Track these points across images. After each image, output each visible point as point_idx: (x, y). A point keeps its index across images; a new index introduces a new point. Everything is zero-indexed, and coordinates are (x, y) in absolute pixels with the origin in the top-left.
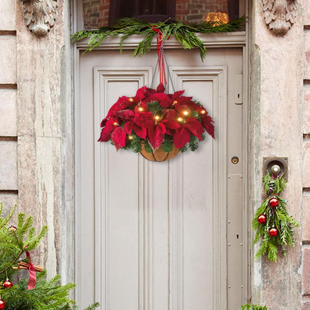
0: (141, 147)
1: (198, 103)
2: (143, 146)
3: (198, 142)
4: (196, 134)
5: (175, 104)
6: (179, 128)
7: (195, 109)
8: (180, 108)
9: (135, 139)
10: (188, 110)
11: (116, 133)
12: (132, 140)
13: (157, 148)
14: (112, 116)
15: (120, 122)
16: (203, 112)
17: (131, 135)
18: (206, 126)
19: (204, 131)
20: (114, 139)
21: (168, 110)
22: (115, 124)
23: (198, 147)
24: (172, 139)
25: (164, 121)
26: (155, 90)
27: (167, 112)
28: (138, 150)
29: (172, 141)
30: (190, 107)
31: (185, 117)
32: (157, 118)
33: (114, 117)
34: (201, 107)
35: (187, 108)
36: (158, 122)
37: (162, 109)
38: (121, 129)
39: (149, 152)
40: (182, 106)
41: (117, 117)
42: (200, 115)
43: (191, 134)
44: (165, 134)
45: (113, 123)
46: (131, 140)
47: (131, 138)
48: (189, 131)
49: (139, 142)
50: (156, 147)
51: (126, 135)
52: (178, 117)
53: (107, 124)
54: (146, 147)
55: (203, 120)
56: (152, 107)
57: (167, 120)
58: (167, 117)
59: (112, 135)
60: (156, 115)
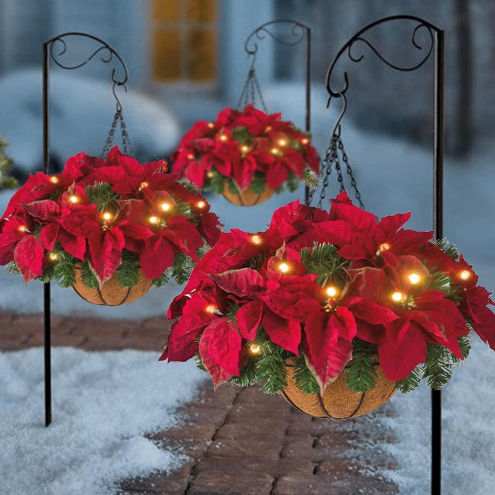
0: (284, 376)
1: (450, 250)
2: (291, 373)
3: (451, 361)
4: (444, 337)
5: (384, 253)
6: (397, 320)
7: (442, 268)
8: (398, 264)
9: (268, 354)
10: (419, 270)
11: (212, 337)
12: (259, 357)
13: (332, 380)
14: (200, 286)
15: (226, 303)
16: (465, 275)
17: (256, 343)
18: (472, 315)
19: (466, 332)
20: (206, 353)
21: (362, 271)
22: (211, 309)
23: (449, 376)
24: (374, 352)
25: (352, 302)
26: (325, 211)
27: (360, 276)
28: (275, 386)
29: (374, 358)
30: (425, 261)
31: (412, 291)
32: (331, 292)
33: (208, 289)
34: (458, 260)
35: (418, 263)
36: (334, 304)
37: (346, 265)
38: (226, 324)
39: (309, 392)
40: (403, 257)
41: (215, 290)
42: (457, 283)
43: (431, 339)
44: (356, 339)
45: (204, 305)
46: (256, 358)
47: (255, 349)
48: (423, 331)
49: (278, 363)
50: (327, 377)
51: (240, 341)
52: (393, 290)
53: (185, 309)
54: (298, 377)
55: (466, 300)
56: (316, 262)
57: (358, 299)
58: (361, 288)
59: (201, 342)
60: (327, 285)
